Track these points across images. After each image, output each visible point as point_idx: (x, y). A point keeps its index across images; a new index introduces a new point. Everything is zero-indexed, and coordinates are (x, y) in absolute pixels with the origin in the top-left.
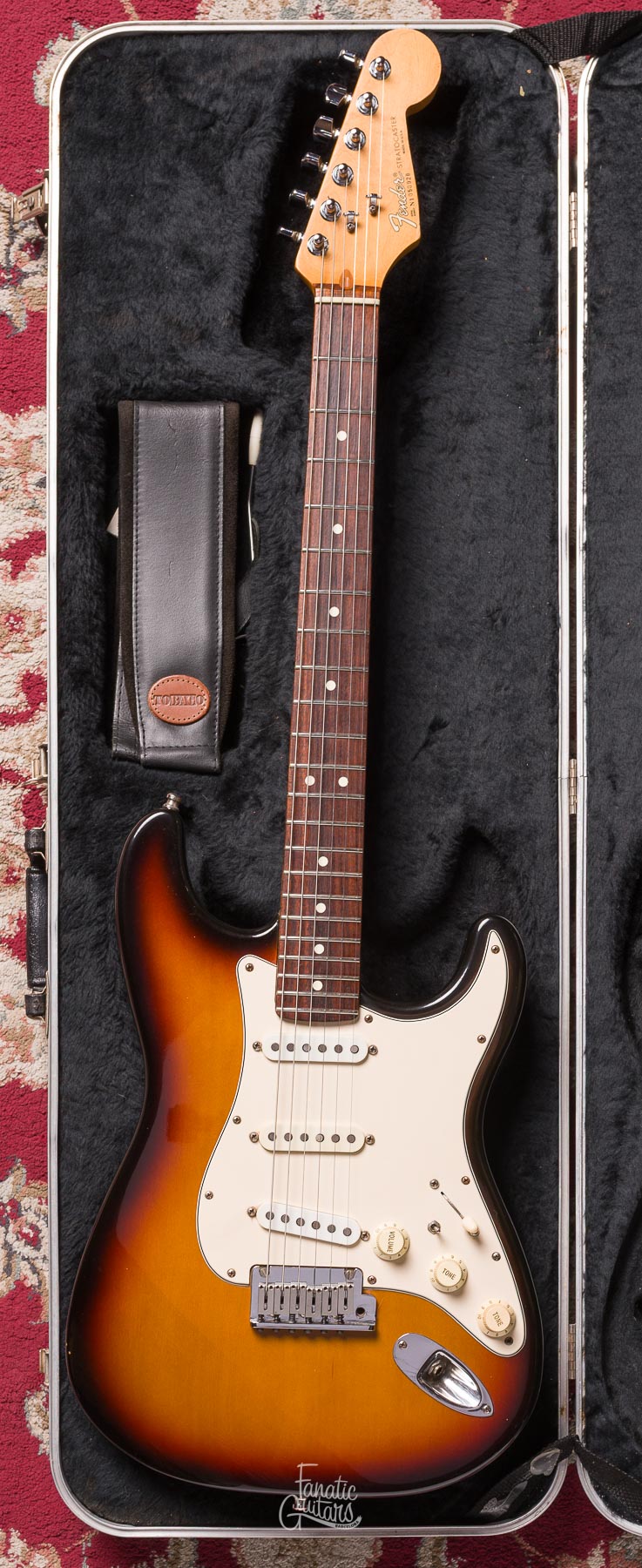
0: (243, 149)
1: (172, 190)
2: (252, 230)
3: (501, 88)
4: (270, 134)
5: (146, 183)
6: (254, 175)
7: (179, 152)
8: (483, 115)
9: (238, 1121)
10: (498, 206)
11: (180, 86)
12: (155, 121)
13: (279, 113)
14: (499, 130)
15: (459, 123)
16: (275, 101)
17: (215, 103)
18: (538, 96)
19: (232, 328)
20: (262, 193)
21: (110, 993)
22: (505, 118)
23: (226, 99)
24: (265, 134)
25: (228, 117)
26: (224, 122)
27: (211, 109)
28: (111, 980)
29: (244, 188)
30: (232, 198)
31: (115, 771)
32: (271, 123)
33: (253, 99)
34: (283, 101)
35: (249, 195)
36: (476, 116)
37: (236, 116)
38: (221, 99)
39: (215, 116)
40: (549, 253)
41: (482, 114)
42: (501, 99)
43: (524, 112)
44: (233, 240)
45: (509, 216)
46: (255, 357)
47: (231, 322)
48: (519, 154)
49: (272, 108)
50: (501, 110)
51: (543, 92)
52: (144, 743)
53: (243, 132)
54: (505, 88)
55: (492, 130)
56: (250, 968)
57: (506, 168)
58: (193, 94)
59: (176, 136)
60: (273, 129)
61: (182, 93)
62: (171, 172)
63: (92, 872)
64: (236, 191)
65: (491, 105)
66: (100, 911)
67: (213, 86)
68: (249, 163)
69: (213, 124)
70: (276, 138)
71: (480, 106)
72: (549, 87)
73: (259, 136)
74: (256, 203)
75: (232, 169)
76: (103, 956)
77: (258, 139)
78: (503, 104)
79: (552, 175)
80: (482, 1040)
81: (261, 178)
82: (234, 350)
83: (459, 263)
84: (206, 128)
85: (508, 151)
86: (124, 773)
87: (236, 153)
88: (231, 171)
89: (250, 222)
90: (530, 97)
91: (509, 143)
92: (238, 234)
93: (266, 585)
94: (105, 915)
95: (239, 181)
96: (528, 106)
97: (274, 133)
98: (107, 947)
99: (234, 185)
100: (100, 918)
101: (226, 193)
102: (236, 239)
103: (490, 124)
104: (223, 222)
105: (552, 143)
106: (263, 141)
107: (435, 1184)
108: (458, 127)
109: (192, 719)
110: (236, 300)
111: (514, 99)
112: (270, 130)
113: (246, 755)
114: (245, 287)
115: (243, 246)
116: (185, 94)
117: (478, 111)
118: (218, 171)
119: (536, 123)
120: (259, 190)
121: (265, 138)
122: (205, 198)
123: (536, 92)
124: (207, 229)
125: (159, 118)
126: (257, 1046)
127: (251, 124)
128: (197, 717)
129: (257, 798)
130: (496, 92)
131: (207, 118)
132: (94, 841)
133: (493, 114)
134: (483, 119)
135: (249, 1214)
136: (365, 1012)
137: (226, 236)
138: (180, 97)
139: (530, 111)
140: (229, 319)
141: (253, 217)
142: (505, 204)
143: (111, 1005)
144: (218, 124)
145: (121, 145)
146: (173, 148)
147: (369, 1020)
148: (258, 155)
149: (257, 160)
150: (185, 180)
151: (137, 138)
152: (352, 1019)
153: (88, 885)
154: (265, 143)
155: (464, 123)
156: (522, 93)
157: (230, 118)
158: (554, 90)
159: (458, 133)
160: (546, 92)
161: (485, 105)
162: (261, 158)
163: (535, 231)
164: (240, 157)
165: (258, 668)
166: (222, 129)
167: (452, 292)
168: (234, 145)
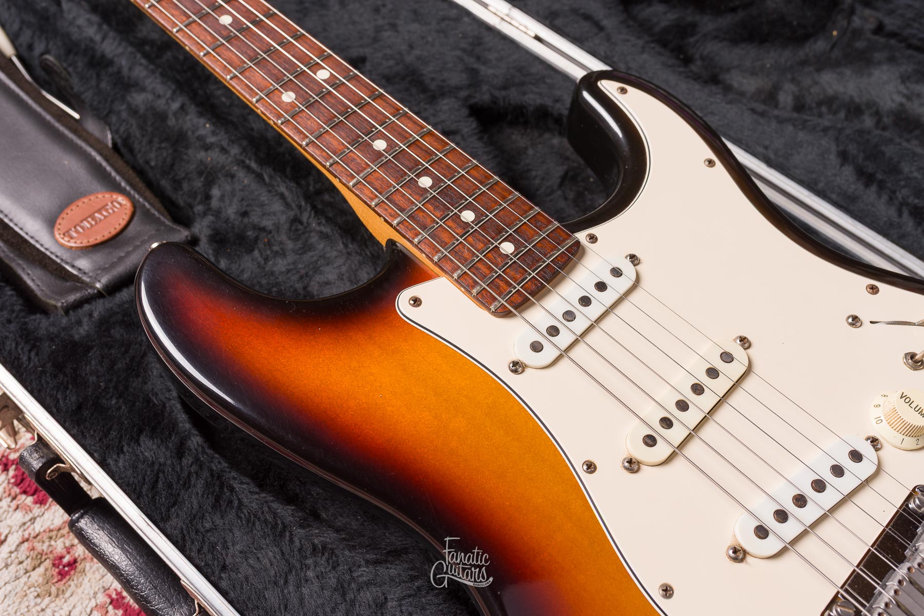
9: (591, 467)
21: (282, 535)
28: (269, 518)
31: (79, 323)
52: (90, 277)
56: (416, 302)
63: (141, 431)
66: (187, 460)
76: (236, 503)
80: (711, 163)
86: (91, 315)
93: (98, 85)
94: (197, 460)
98: (232, 489)
100: (194, 468)
107: (855, 321)
109: (123, 223)
113: (209, 209)
126: (517, 367)
128: (127, 218)
129: (256, 227)
132: (114, 402)
135: (736, 559)
136: (582, 236)
143: (297, 543)
147: (593, 239)
152: (577, 250)
153: (149, 448)
165: (150, 142)
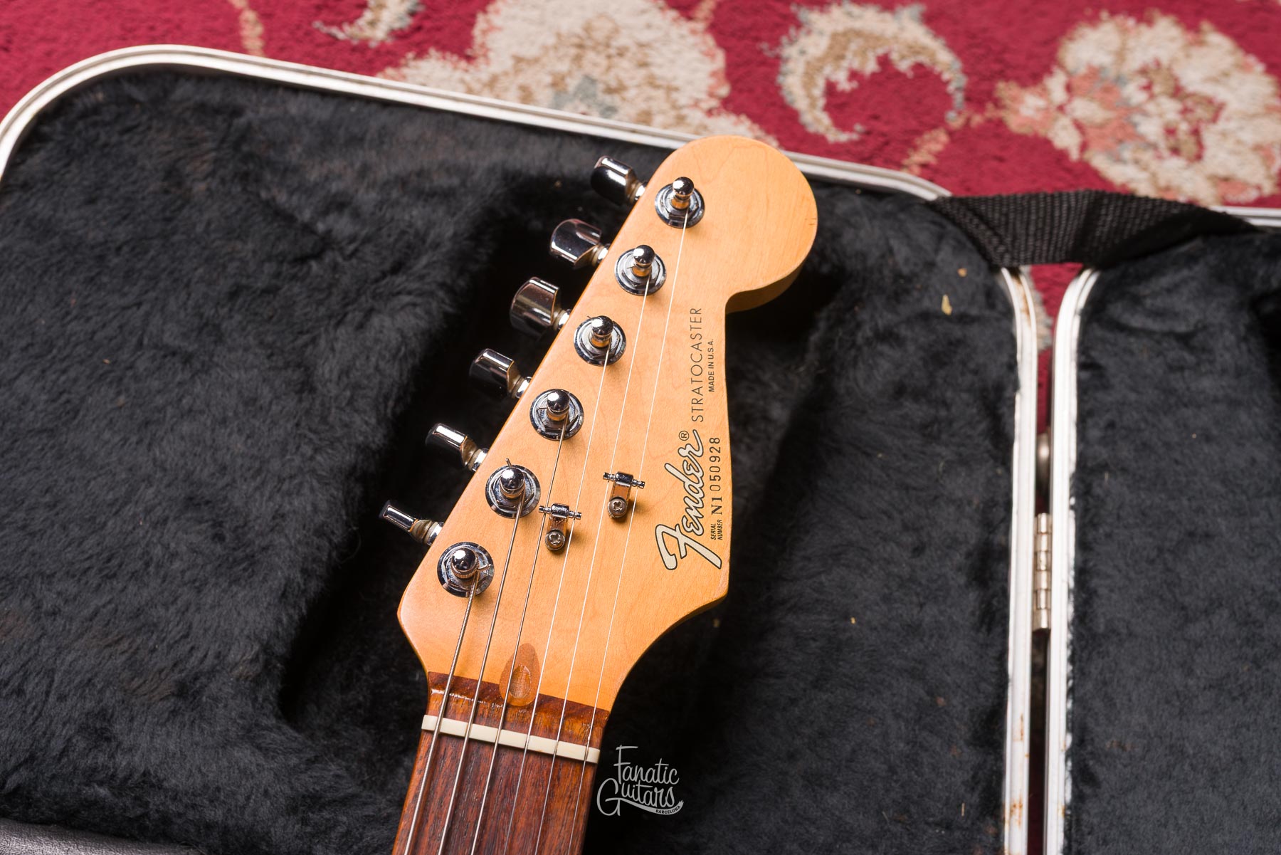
0: (370, 312)
1: (197, 365)
2: (351, 473)
3: (907, 292)
4: (432, 294)
5: (146, 341)
6: (382, 364)
7: (234, 294)
8: (869, 333)
10: (885, 513)
11: (268, 176)
12: (200, 229)
13: (460, 261)
14: (898, 366)
15: (815, 338)
16: (455, 234)
17: (331, 218)
18: (974, 320)
19: (257, 681)
20: (391, 403)
22: (911, 348)
23: (356, 215)
24: (421, 294)
25: (352, 247)
26: (342, 254)
27: (321, 227)
29: (356, 387)
30: (323, 405)
32: (438, 275)
33: (410, 225)
34: (471, 238)
35: (361, 403)
36: (853, 334)
37: (368, 249)
38: (347, 211)
39: (326, 242)
40: (989, 630)
41: (867, 331)
42: (905, 310)
43: (950, 343)
44: (306, 490)
45: (908, 539)
46: (294, 761)
47: (257, 668)
48: (936, 420)
49: (447, 246)
50: (904, 331)
51: (987, 313)
53: (377, 281)
54: (916, 294)
55: (885, 365)
57: (909, 442)
58: (291, 193)
59: (236, 264)
60: (442, 285)
61: (268, 189)
62: (210, 330)
64: (334, 392)
65: (885, 319)
67: (335, 187)
68: (377, 341)
69: (317, 256)
70: (441, 304)
71: (864, 315)
72: (1000, 307)
73: (409, 293)
74: (373, 421)
75: (338, 346)
77: (406, 299)
78: (908, 321)
79: (1000, 471)
81: (395, 373)
82: (250, 734)
83: (790, 618)
84: (303, 260)
85: (916, 411)
87: (355, 316)
88: (333, 349)
89: (349, 458)
90: (961, 318)
91: (917, 395)
92: (320, 479)
95: (345, 372)
96: (957, 332)
97: (441, 294)
99: (335, 376)
101: (313, 390)
102: (312, 490)
103: (881, 354)
104: (291, 447)
105: (1004, 410)
106: (415, 305)
108: (812, 347)
110: (279, 621)
111: (929, 317)
112: (434, 287)
114: (311, 594)
115: (323, 506)
116: (275, 191)
117: (859, 326)
118: (306, 345)
119: (972, 366)
120: (386, 398)
121: (419, 300)
122: (266, 393)
123: (974, 312)
124: (252, 457)
125: (209, 224)
127: (396, 269)
130: (897, 296)
131: (308, 243)
133: (888, 336)
134: (868, 342)
137: (292, 477)
138: (264, 194)
139: (959, 342)
140: (255, 660)
141: (363, 449)
142: (901, 512)
144: (329, 257)
145: (114, 261)
146: (225, 285)
148: (400, 331)
149: (394, 338)
150: (230, 350)
151: (152, 253)
154: (418, 310)
155: (826, 344)
156: (947, 308)
157: (356, 250)
158: (1009, 312)
159: (812, 357)
160: (995, 314)
161: (875, 316)
162: (403, 336)
163: (962, 580)
164: (361, 327)
166: (335, 267)
167: (772, 681)
168: (355, 300)
